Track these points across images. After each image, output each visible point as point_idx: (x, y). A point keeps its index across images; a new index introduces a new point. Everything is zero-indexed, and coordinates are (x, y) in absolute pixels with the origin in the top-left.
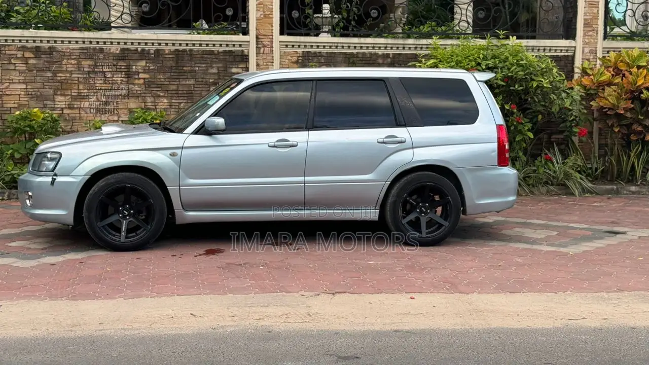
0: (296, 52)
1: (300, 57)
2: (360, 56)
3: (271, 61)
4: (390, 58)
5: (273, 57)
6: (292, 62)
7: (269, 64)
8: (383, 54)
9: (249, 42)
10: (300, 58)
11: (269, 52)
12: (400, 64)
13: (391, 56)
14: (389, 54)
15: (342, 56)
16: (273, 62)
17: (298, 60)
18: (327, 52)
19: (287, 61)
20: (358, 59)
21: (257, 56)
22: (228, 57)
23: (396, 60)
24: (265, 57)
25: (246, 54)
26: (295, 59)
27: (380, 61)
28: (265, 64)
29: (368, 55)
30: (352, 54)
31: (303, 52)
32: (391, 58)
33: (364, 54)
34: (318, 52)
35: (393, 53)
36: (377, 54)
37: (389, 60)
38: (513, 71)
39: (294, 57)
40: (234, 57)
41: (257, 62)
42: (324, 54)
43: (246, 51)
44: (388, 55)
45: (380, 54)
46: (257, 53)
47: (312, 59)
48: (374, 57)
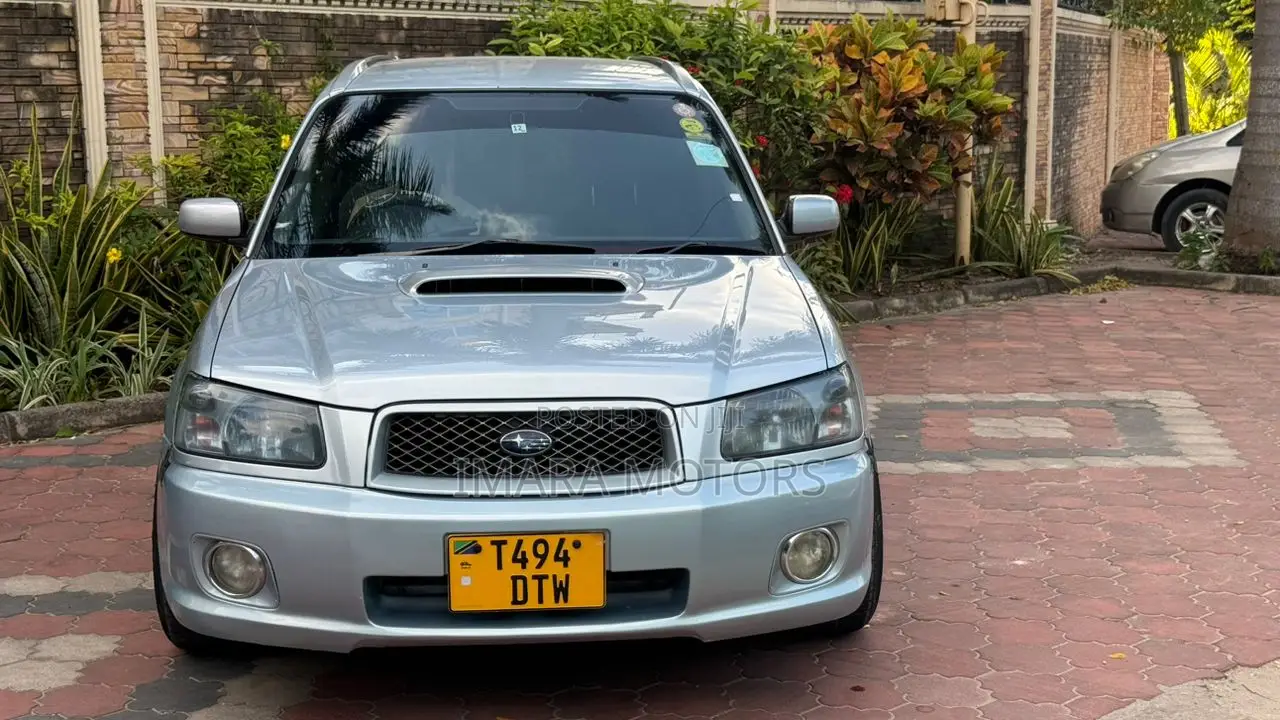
0: (194, 10)
1: (203, 23)
2: (340, 23)
3: (138, 34)
4: (403, 29)
5: (142, 22)
6: (185, 38)
7: (135, 42)
8: (389, 20)
10: (204, 28)
11: (133, 10)
12: (426, 46)
13: (405, 24)
14: (401, 18)
15: (300, 22)
16: (144, 38)
17: (199, 31)
18: (266, 13)
19: (172, 34)
20: (336, 31)
21: (101, 21)
22: (17, 22)
23: (416, 33)
24: (122, 24)
25: (67, 13)
26: (190, 29)
27: (384, 37)
28: (123, 42)
29: (358, 21)
30: (321, 18)
31: (210, 10)
32: (406, 30)
33: (348, 18)
34: (246, 12)
35: (409, 18)
36: (374, 19)
37: (402, 34)
39: (189, 25)
40: (36, 23)
41: (102, 37)
42: (261, 18)
43: (66, 6)
44: (398, 20)
45: (383, 19)
46: (100, 13)
47: (233, 30)
48: (369, 26)
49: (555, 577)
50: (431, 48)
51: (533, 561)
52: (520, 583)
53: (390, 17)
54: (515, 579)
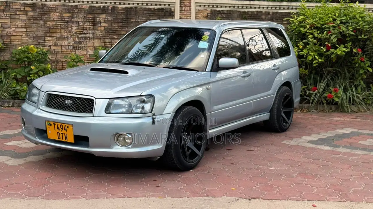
0: (207, 10)
1: (209, 13)
2: (250, 13)
3: (189, 16)
4: (270, 15)
5: (191, 13)
6: (203, 17)
7: (188, 18)
8: (266, 13)
9: (175, 2)
10: (209, 14)
11: (189, 10)
12: (277, 19)
13: (271, 14)
14: (270, 12)
15: (237, 13)
16: (191, 17)
17: (208, 15)
18: (227, 11)
19: (200, 16)
20: (248, 15)
21: (180, 12)
22: (160, 13)
23: (274, 16)
24: (185, 13)
25: (173, 10)
26: (205, 15)
27: (263, 17)
28: (185, 18)
29: (255, 13)
30: (244, 12)
31: (211, 10)
32: (271, 15)
33: (252, 12)
34: (222, 10)
35: (272, 12)
36: (261, 12)
37: (270, 16)
38: (360, 25)
39: (205, 14)
40: (165, 13)
41: (180, 17)
42: (226, 12)
43: (173, 9)
44: (269, 13)
45: (264, 12)
46: (180, 10)
47: (217, 15)
48: (260, 14)
49: (65, 134)
50: (279, 20)
51: (61, 130)
52: (59, 134)
53: (266, 12)
54: (58, 133)
